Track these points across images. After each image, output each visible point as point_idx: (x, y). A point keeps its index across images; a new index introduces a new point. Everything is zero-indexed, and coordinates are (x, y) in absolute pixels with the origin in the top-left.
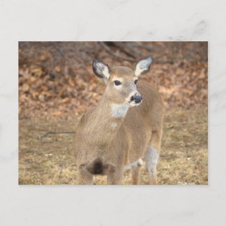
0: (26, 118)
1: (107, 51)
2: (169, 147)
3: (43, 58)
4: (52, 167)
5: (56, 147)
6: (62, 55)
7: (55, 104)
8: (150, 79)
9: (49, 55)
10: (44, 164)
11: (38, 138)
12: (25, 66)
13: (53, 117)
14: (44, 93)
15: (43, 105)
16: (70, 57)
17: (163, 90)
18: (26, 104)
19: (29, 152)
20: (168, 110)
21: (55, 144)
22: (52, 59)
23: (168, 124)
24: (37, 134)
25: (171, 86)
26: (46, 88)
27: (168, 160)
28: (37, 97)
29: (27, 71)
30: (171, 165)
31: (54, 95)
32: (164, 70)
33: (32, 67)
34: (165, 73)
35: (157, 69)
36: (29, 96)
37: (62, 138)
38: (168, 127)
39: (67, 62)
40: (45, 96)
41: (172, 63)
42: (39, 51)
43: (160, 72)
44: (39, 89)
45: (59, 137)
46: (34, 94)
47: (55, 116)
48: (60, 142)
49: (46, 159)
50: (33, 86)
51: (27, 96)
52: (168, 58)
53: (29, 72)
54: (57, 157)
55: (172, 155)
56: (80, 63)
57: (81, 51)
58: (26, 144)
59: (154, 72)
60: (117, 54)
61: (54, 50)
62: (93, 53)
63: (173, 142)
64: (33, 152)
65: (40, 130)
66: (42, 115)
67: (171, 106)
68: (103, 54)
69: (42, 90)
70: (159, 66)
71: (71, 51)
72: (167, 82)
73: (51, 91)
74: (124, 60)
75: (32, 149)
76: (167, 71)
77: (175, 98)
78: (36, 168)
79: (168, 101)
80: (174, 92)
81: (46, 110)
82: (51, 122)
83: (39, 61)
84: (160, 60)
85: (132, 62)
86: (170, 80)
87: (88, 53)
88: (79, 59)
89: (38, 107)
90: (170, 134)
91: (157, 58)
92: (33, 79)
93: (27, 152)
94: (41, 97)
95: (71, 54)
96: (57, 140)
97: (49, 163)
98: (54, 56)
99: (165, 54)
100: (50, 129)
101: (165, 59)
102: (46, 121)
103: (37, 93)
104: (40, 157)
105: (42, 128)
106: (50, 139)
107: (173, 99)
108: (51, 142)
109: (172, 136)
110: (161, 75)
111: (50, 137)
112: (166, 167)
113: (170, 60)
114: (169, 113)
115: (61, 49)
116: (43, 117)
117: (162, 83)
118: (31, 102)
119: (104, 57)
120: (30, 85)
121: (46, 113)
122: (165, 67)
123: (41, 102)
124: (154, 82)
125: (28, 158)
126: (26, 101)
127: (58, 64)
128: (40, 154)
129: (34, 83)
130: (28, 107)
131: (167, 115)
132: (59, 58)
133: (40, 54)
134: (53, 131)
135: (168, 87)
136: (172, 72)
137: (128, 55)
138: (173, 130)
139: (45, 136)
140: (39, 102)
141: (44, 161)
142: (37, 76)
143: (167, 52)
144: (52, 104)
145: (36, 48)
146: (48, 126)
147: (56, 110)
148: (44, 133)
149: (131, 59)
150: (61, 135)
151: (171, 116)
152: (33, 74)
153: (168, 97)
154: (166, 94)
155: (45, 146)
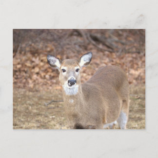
0: (37, 91)
1: (94, 45)
2: (137, 112)
3: (49, 49)
4: (55, 125)
5: (57, 112)
6: (62, 48)
7: (57, 81)
8: (124, 64)
9: (53, 47)
10: (49, 123)
11: (45, 105)
12: (36, 55)
13: (55, 91)
14: (49, 74)
15: (49, 82)
16: (68, 49)
17: (132, 71)
18: (37, 81)
19: (39, 114)
20: (136, 86)
21: (57, 109)
22: (55, 50)
23: (136, 95)
24: (44, 102)
25: (138, 69)
26: (50, 70)
27: (136, 121)
28: (45, 76)
29: (38, 59)
30: (138, 125)
31: (56, 75)
32: (133, 58)
33: (41, 55)
34: (134, 60)
35: (129, 57)
36: (39, 76)
37: (62, 105)
38: (136, 98)
39: (65, 53)
40: (50, 76)
41: (139, 53)
42: (46, 44)
43: (130, 59)
44: (46, 71)
45: (60, 104)
46: (43, 74)
47: (57, 90)
48: (60, 108)
49: (50, 120)
50: (42, 69)
51: (37, 76)
52: (136, 49)
53: (39, 59)
54: (58, 119)
55: (139, 117)
56: (74, 52)
57: (75, 44)
58: (37, 109)
59: (126, 59)
60: (101, 46)
61: (56, 44)
62: (84, 46)
63: (140, 108)
64: (41, 115)
65: (46, 100)
66: (48, 89)
67: (138, 83)
68: (91, 46)
69: (48, 72)
70: (130, 55)
71: (68, 44)
72: (135, 66)
73: (54, 72)
74: (105, 50)
75: (41, 113)
76: (136, 58)
77: (141, 77)
78: (43, 126)
79: (137, 79)
80: (140, 73)
81: (51, 86)
82: (54, 94)
83: (46, 51)
84: (130, 50)
85: (111, 52)
86: (137, 64)
87: (80, 46)
88: (74, 50)
89: (45, 83)
90: (137, 103)
91: (129, 49)
92: (42, 64)
93: (37, 115)
94: (47, 76)
95: (68, 46)
96: (58, 107)
97: (52, 123)
98: (56, 48)
99: (134, 47)
100: (53, 99)
101: (134, 50)
102: (51, 93)
103: (45, 74)
104: (46, 118)
105: (47, 98)
106: (53, 106)
107: (140, 78)
108: (54, 108)
109: (139, 104)
110: (131, 61)
111: (53, 104)
112: (135, 126)
113: (138, 51)
114: (137, 88)
115: (62, 44)
116: (49, 90)
117: (132, 67)
118: (40, 80)
119: (91, 49)
120: (40, 68)
121: (50, 88)
122: (134, 55)
123: (48, 80)
124: (126, 66)
125: (38, 119)
126: (37, 79)
127: (59, 54)
128: (46, 116)
129: (43, 66)
130: (38, 84)
131: (135, 89)
132: (60, 50)
133: (46, 47)
134: (55, 100)
135: (136, 70)
136: (139, 59)
137: (108, 47)
138: (140, 100)
139: (50, 104)
140: (45, 80)
141: (49, 121)
142: (45, 62)
143: (135, 45)
144: (54, 81)
145: (44, 43)
146: (52, 97)
147: (57, 85)
148: (49, 101)
149: (111, 50)
150: (61, 103)
151: (138, 90)
152: (42, 61)
153: (136, 76)
154: (135, 74)
155: (50, 111)
